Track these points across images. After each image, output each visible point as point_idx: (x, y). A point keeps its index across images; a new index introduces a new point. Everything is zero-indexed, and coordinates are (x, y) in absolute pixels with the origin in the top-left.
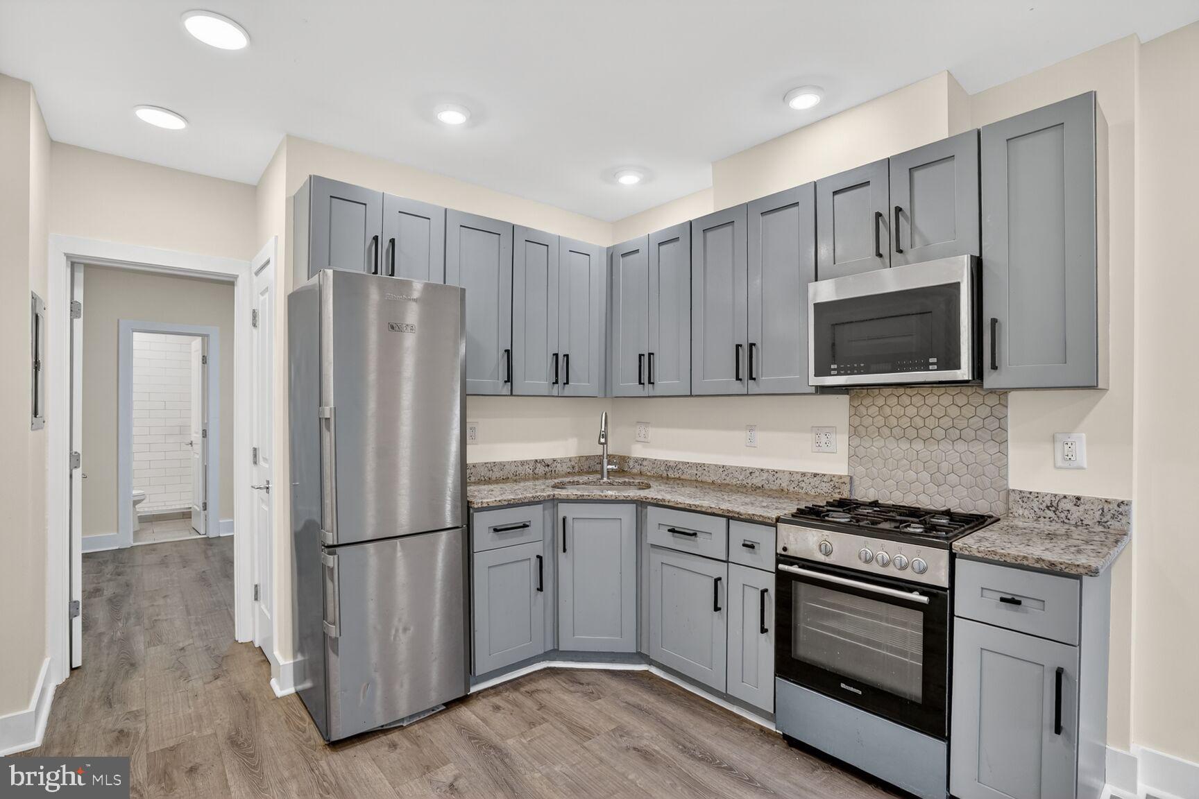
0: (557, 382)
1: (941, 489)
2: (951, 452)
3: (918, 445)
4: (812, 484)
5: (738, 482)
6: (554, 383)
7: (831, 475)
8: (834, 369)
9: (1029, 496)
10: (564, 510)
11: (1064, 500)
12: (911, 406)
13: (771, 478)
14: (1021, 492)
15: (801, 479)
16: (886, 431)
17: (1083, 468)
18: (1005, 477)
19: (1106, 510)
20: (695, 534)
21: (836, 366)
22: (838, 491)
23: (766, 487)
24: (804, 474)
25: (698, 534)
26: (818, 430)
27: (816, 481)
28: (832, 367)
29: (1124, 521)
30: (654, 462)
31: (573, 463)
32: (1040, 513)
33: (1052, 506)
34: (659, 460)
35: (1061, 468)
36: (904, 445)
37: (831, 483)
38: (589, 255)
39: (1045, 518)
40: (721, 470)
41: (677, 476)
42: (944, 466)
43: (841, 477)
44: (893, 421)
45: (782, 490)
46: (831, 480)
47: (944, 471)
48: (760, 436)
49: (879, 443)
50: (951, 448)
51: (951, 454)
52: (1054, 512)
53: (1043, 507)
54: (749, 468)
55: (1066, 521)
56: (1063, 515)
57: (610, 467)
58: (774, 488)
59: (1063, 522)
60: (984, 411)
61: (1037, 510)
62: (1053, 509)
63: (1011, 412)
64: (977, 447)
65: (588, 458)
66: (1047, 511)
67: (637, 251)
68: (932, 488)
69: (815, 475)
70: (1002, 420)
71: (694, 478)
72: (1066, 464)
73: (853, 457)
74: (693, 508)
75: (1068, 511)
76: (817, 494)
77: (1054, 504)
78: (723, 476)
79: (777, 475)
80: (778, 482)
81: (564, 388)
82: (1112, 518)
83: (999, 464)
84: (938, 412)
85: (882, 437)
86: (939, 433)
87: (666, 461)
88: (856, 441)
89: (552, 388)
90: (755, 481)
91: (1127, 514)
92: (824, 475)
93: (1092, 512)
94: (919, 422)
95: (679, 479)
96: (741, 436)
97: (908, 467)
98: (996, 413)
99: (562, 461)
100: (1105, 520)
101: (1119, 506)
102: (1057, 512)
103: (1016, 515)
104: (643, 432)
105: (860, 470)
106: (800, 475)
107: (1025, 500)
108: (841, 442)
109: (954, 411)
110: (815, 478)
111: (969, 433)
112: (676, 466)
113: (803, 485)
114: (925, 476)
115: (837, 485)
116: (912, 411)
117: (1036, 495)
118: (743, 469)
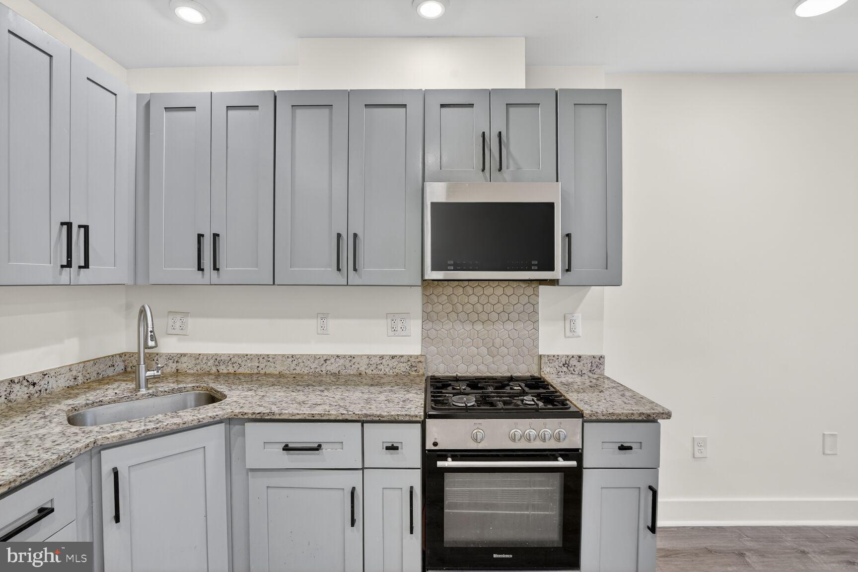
0: (69, 265)
1: (495, 359)
2: (502, 330)
3: (479, 327)
4: (391, 365)
5: (311, 371)
6: (62, 266)
7: (408, 356)
8: (450, 265)
9: (553, 358)
10: (110, 459)
11: (573, 359)
12: (473, 295)
13: (348, 364)
14: (548, 356)
15: (379, 362)
16: (454, 315)
17: (580, 337)
18: (537, 347)
19: (593, 362)
20: (318, 448)
21: (452, 262)
22: (416, 369)
23: (343, 372)
24: (382, 357)
25: (323, 446)
26: (392, 316)
27: (394, 363)
28: (449, 262)
29: (602, 369)
30: (197, 357)
31: (74, 373)
32: (560, 369)
33: (566, 364)
34: (204, 355)
35: (569, 337)
36: (468, 327)
37: (409, 363)
38: (116, 95)
39: (562, 372)
40: (290, 360)
41: (231, 370)
42: (498, 341)
43: (417, 357)
44: (460, 308)
45: (360, 374)
46: (409, 361)
47: (497, 345)
48: (332, 323)
49: (449, 325)
50: (502, 327)
51: (502, 331)
52: (567, 367)
53: (561, 365)
54: (323, 355)
55: (573, 372)
56: (572, 369)
57: (149, 373)
58: (352, 373)
59: (572, 373)
60: (524, 300)
61: (557, 367)
62: (567, 365)
63: (540, 300)
64: (520, 325)
65: (95, 361)
66: (563, 367)
67: (193, 108)
68: (489, 359)
69: (393, 357)
70: (535, 305)
71: (256, 371)
72: (571, 334)
73: (426, 339)
74: (317, 418)
75: (575, 366)
76: (395, 374)
77: (567, 362)
78: (293, 366)
79: (354, 360)
80: (357, 366)
81: (79, 275)
82: (597, 367)
83: (533, 338)
84: (493, 300)
85: (450, 320)
86: (494, 316)
87: (216, 354)
88: (429, 325)
89: (61, 274)
90: (329, 368)
91: (602, 364)
92: (402, 356)
93: (586, 365)
94: (479, 307)
95: (235, 374)
96: (312, 324)
97: (471, 344)
98: (531, 301)
99: (57, 373)
100: (593, 369)
101: (599, 359)
102: (569, 368)
103: (546, 372)
104: (178, 324)
105: (433, 349)
106: (377, 359)
107: (551, 361)
108: (415, 326)
109: (504, 300)
110: (393, 360)
111: (514, 316)
112: (231, 359)
113: (381, 367)
114: (484, 350)
115: (414, 364)
116: (474, 299)
117: (557, 357)
118: (315, 357)
